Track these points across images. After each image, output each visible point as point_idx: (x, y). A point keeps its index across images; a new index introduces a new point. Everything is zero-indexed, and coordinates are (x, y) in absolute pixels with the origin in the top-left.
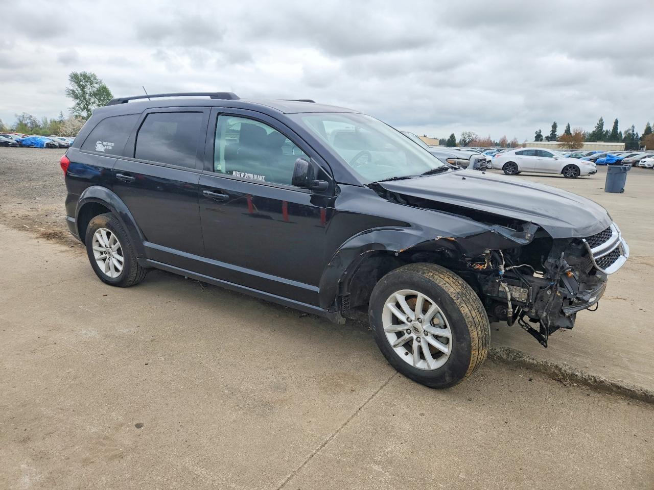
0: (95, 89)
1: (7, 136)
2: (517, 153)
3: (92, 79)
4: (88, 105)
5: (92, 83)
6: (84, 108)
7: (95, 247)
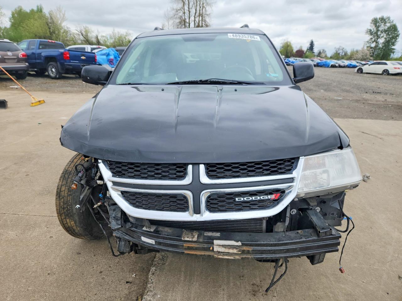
0: (386, 28)
3: (387, 20)
4: (377, 39)
5: (386, 23)
6: (375, 41)
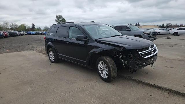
1: (41, 32)
2: (178, 29)
3: (61, 17)
7: (50, 55)
